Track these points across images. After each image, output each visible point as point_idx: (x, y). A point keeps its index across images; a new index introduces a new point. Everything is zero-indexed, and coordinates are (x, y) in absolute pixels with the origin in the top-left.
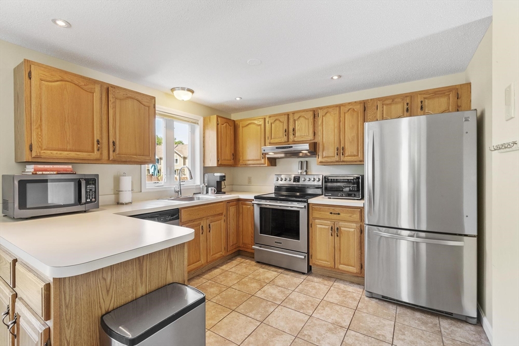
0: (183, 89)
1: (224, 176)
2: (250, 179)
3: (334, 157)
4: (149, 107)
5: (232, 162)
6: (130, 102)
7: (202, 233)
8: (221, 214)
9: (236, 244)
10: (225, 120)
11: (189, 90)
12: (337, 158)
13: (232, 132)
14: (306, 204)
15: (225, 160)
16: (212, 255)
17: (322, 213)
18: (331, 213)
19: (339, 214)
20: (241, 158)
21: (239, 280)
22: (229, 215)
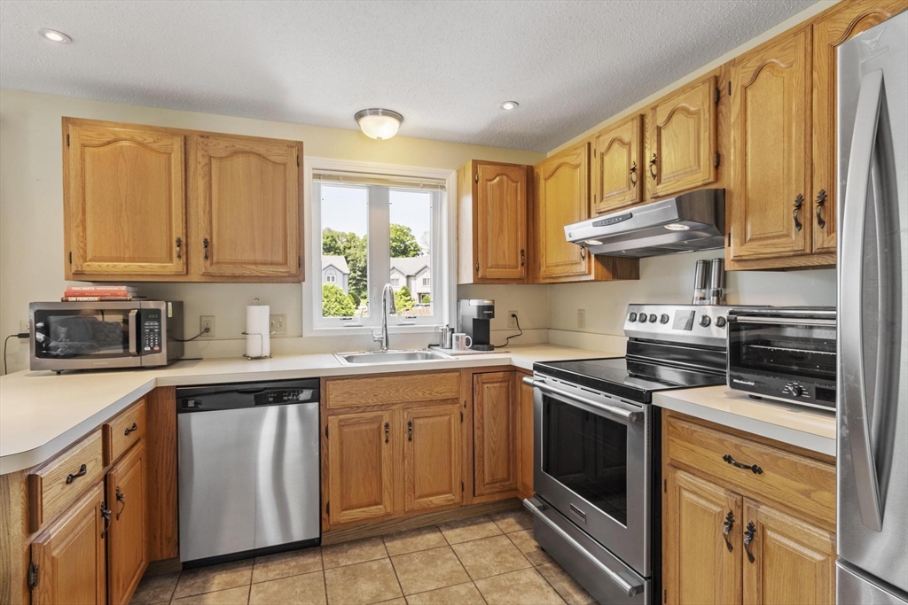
0: (375, 112)
1: (491, 308)
2: (581, 313)
3: (788, 236)
4: (284, 164)
5: (519, 271)
6: (240, 161)
7: (387, 441)
8: (454, 400)
9: (503, 480)
10: (498, 168)
11: (387, 113)
12: (796, 241)
13: (521, 197)
14: (644, 408)
15: (497, 266)
16: (420, 497)
17: (699, 450)
18: (728, 459)
19: (756, 470)
20: (543, 261)
21: (444, 584)
22: (481, 404)
